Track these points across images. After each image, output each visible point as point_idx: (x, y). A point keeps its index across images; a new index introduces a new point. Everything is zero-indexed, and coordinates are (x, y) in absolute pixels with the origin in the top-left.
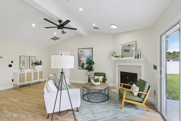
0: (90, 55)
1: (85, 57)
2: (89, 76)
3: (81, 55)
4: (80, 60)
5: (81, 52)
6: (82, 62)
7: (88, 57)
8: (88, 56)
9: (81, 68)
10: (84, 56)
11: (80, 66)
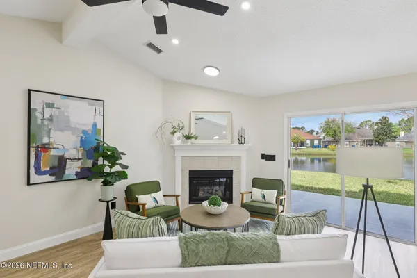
0: (95, 125)
1: (74, 130)
2: (108, 202)
3: (51, 119)
4: (45, 140)
5: (50, 105)
6: (53, 152)
7: (84, 132)
8: (89, 128)
9: (52, 178)
10: (66, 126)
11: (38, 172)
